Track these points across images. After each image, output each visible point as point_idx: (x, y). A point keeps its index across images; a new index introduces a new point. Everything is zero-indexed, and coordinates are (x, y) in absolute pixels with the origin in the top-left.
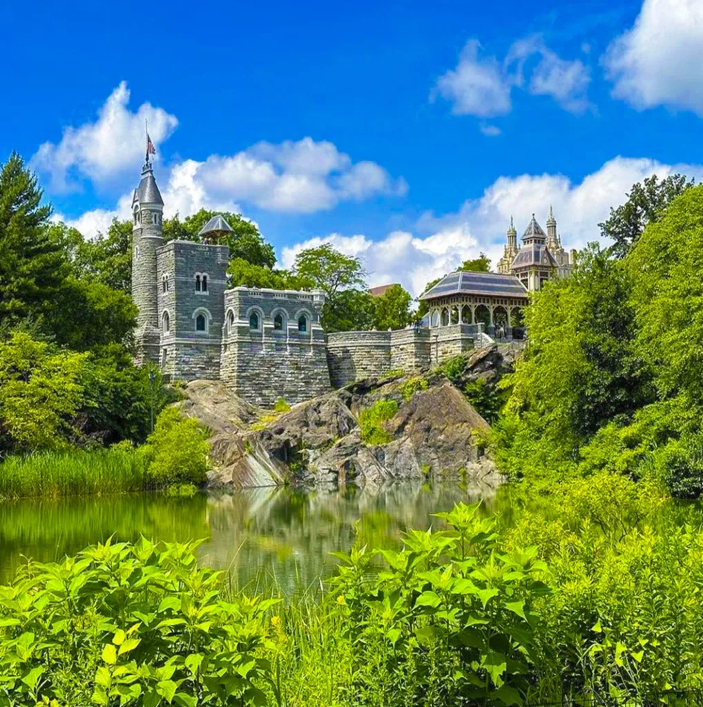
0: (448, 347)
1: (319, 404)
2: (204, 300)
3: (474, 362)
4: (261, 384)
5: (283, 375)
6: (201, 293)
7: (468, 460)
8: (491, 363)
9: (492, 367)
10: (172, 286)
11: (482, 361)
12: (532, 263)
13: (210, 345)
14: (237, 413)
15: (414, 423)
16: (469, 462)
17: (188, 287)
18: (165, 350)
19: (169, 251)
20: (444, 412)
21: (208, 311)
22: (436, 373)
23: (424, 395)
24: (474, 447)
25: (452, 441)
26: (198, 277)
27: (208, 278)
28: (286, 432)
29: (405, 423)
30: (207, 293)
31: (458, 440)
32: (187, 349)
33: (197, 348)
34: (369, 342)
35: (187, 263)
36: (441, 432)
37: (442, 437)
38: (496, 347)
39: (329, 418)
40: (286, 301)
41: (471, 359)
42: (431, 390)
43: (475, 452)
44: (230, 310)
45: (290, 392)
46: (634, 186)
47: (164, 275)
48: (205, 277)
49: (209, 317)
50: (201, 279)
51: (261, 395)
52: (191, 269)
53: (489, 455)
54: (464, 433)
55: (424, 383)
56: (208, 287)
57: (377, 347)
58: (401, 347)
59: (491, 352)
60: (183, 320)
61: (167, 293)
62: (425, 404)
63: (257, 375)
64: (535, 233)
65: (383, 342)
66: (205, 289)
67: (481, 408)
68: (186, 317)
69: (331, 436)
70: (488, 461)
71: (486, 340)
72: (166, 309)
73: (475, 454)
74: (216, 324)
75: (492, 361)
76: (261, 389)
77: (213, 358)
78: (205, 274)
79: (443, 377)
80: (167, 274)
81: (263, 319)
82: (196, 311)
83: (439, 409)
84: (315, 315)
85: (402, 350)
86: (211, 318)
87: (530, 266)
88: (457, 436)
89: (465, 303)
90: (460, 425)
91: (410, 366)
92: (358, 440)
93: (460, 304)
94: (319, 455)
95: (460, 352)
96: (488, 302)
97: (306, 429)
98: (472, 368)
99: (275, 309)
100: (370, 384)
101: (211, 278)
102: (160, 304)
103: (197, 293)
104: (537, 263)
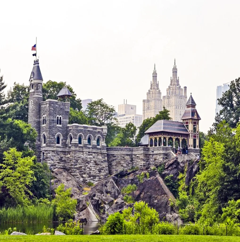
0: (157, 157)
1: (106, 183)
2: (60, 129)
3: (168, 165)
4: (83, 171)
5: (91, 168)
6: (59, 125)
7: (167, 213)
8: (175, 166)
9: (175, 168)
10: (48, 122)
11: (171, 165)
12: (191, 117)
13: (62, 151)
14: (76, 186)
15: (144, 193)
16: (167, 214)
17: (54, 123)
18: (44, 153)
19: (47, 104)
20: (157, 189)
21: (61, 135)
22: (153, 170)
23: (149, 180)
24: (169, 206)
25: (160, 203)
26: (58, 117)
27: (62, 119)
28: (96, 196)
29: (140, 194)
30: (61, 126)
31: (163, 202)
32: (53, 153)
33: (57, 153)
34: (124, 153)
35: (54, 111)
36: (156, 198)
37: (156, 201)
38: (177, 158)
39: (111, 189)
40: (92, 131)
41: (167, 164)
42: (152, 178)
43: (169, 209)
44: (70, 134)
45: (93, 176)
46: (232, 82)
47: (44, 116)
48: (60, 118)
49: (61, 138)
50: (59, 118)
51: (83, 177)
52: (55, 113)
53: (175, 210)
54: (165, 200)
55: (148, 174)
56: (62, 122)
57: (127, 155)
58: (137, 155)
59: (176, 161)
60: (52, 139)
61: (44, 125)
62: (150, 185)
63: (81, 167)
64: (192, 103)
65: (129, 153)
66: (60, 124)
67: (171, 188)
68: (53, 137)
69: (112, 199)
70: (175, 213)
71: (173, 154)
72: (44, 133)
73: (170, 210)
74: (64, 141)
75: (176, 165)
76: (83, 174)
77: (63, 158)
78: (61, 116)
79: (156, 172)
80: (45, 115)
81: (83, 140)
82: (57, 134)
83: (155, 187)
84: (103, 138)
85: (137, 157)
86: (62, 138)
87: (189, 119)
88: (163, 201)
89: (164, 136)
90: (164, 195)
91: (141, 165)
92: (123, 201)
93: (162, 137)
94: (109, 207)
95: (162, 160)
96: (173, 136)
97: (103, 195)
98: (167, 168)
99: (88, 135)
100: (125, 173)
101: (63, 118)
102: (42, 130)
103: (57, 125)
104: (192, 118)
